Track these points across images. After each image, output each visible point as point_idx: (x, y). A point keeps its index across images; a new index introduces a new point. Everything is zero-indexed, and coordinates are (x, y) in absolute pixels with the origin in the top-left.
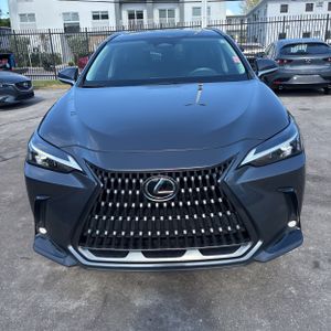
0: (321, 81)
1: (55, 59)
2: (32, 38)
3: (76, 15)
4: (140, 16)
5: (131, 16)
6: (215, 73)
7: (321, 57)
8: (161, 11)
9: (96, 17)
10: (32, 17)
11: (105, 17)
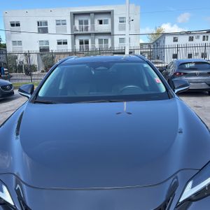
0: (207, 87)
1: (33, 68)
2: (19, 56)
3: (47, 42)
4: (87, 43)
5: (81, 43)
6: (142, 92)
7: (206, 72)
8: (99, 40)
9: (59, 43)
10: (20, 43)
11: (65, 43)
